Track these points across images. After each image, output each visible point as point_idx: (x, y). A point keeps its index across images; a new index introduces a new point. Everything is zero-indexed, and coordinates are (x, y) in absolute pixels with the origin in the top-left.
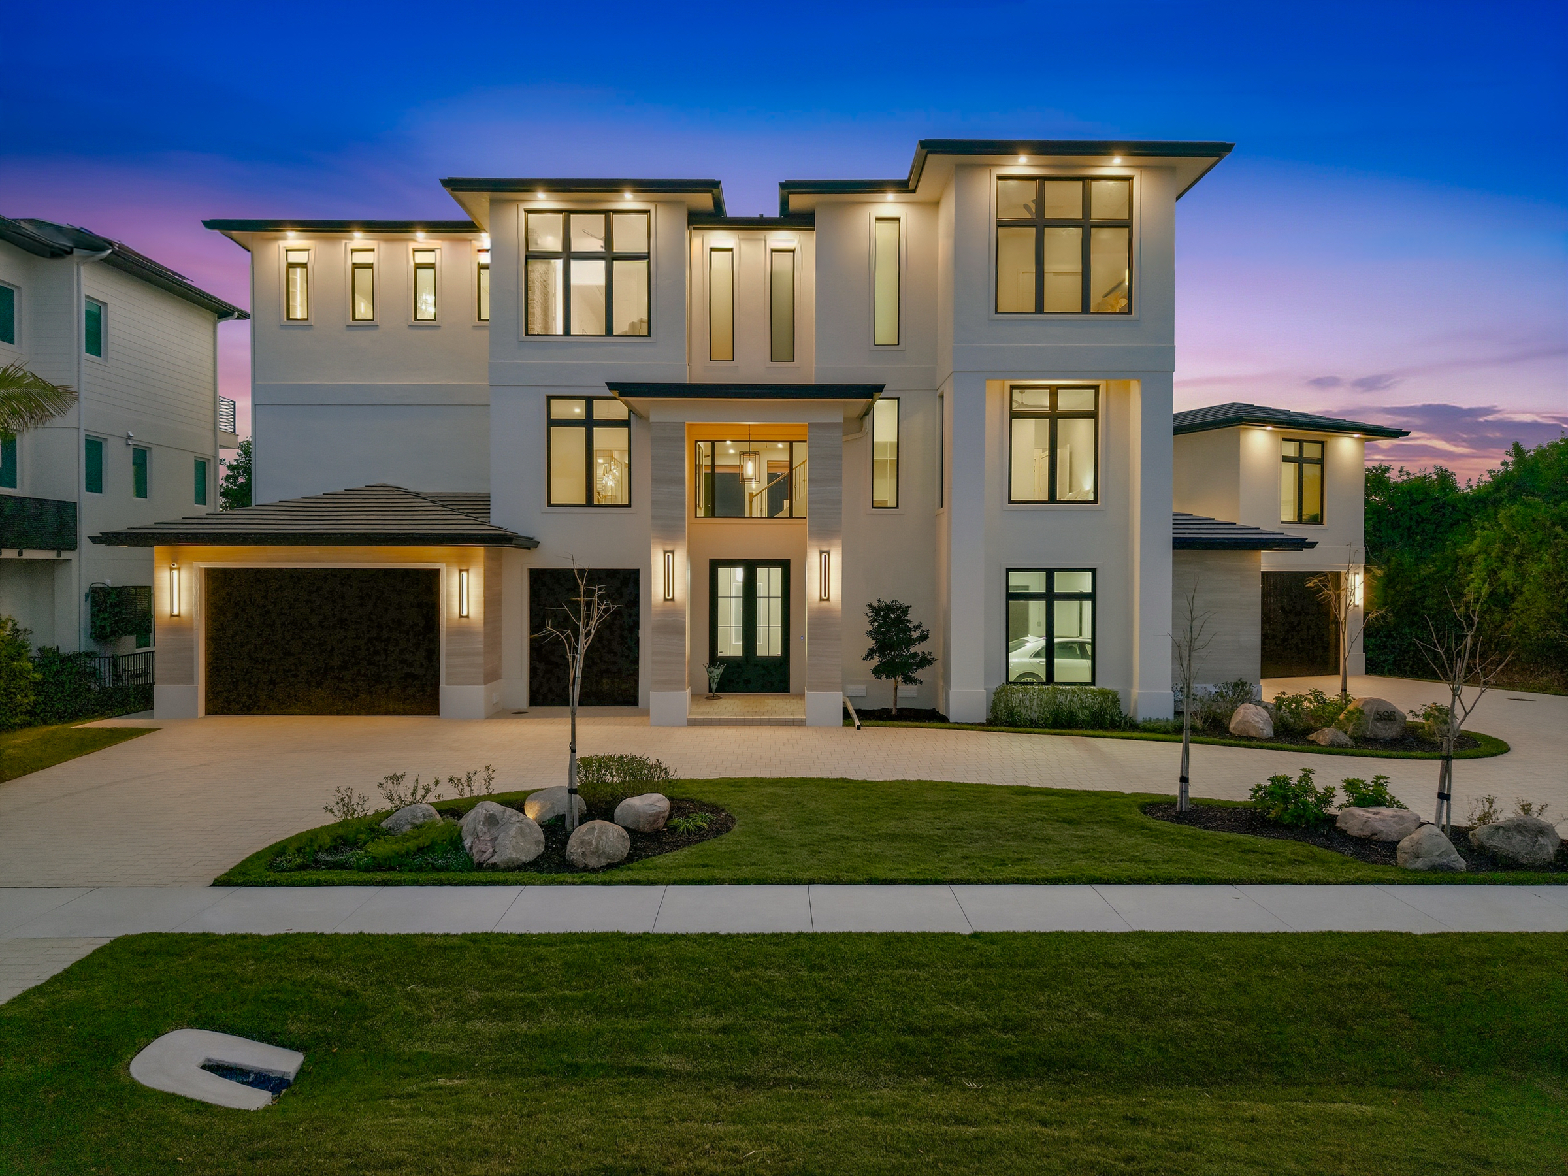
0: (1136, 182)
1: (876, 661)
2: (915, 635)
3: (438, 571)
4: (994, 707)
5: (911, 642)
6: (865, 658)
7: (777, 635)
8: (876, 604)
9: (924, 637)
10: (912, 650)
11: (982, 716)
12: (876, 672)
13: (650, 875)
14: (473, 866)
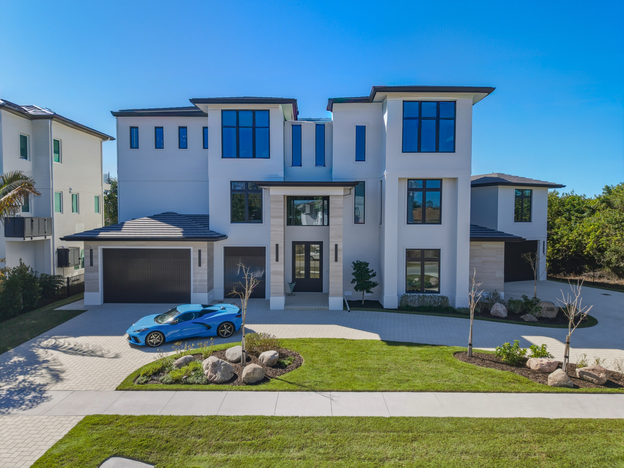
1: (355, 284)
2: (371, 274)
3: (189, 249)
4: (401, 303)
5: (369, 277)
6: (352, 283)
8: (356, 262)
9: (374, 275)
10: (370, 280)
11: (396, 307)
12: (356, 288)
13: (273, 387)
14: (208, 382)
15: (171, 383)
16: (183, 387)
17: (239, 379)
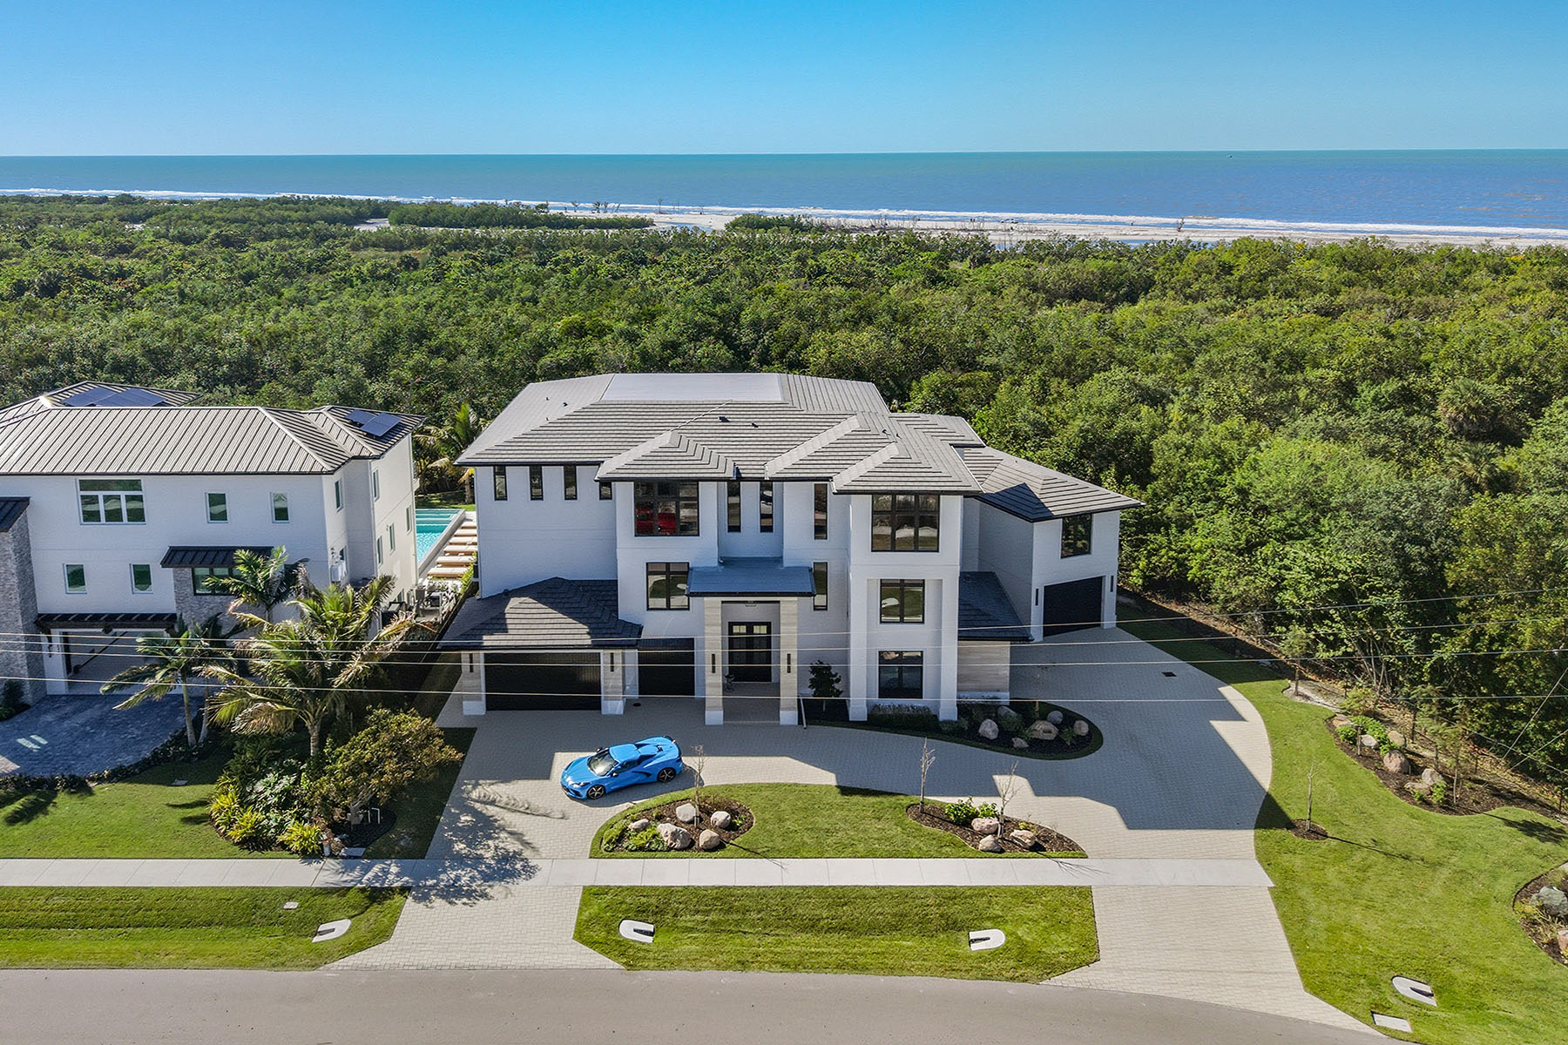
2: (834, 679)
3: (599, 653)
4: (870, 713)
8: (815, 665)
12: (814, 695)
13: (729, 854)
14: (670, 849)
15: (636, 850)
16: (648, 854)
17: (696, 846)
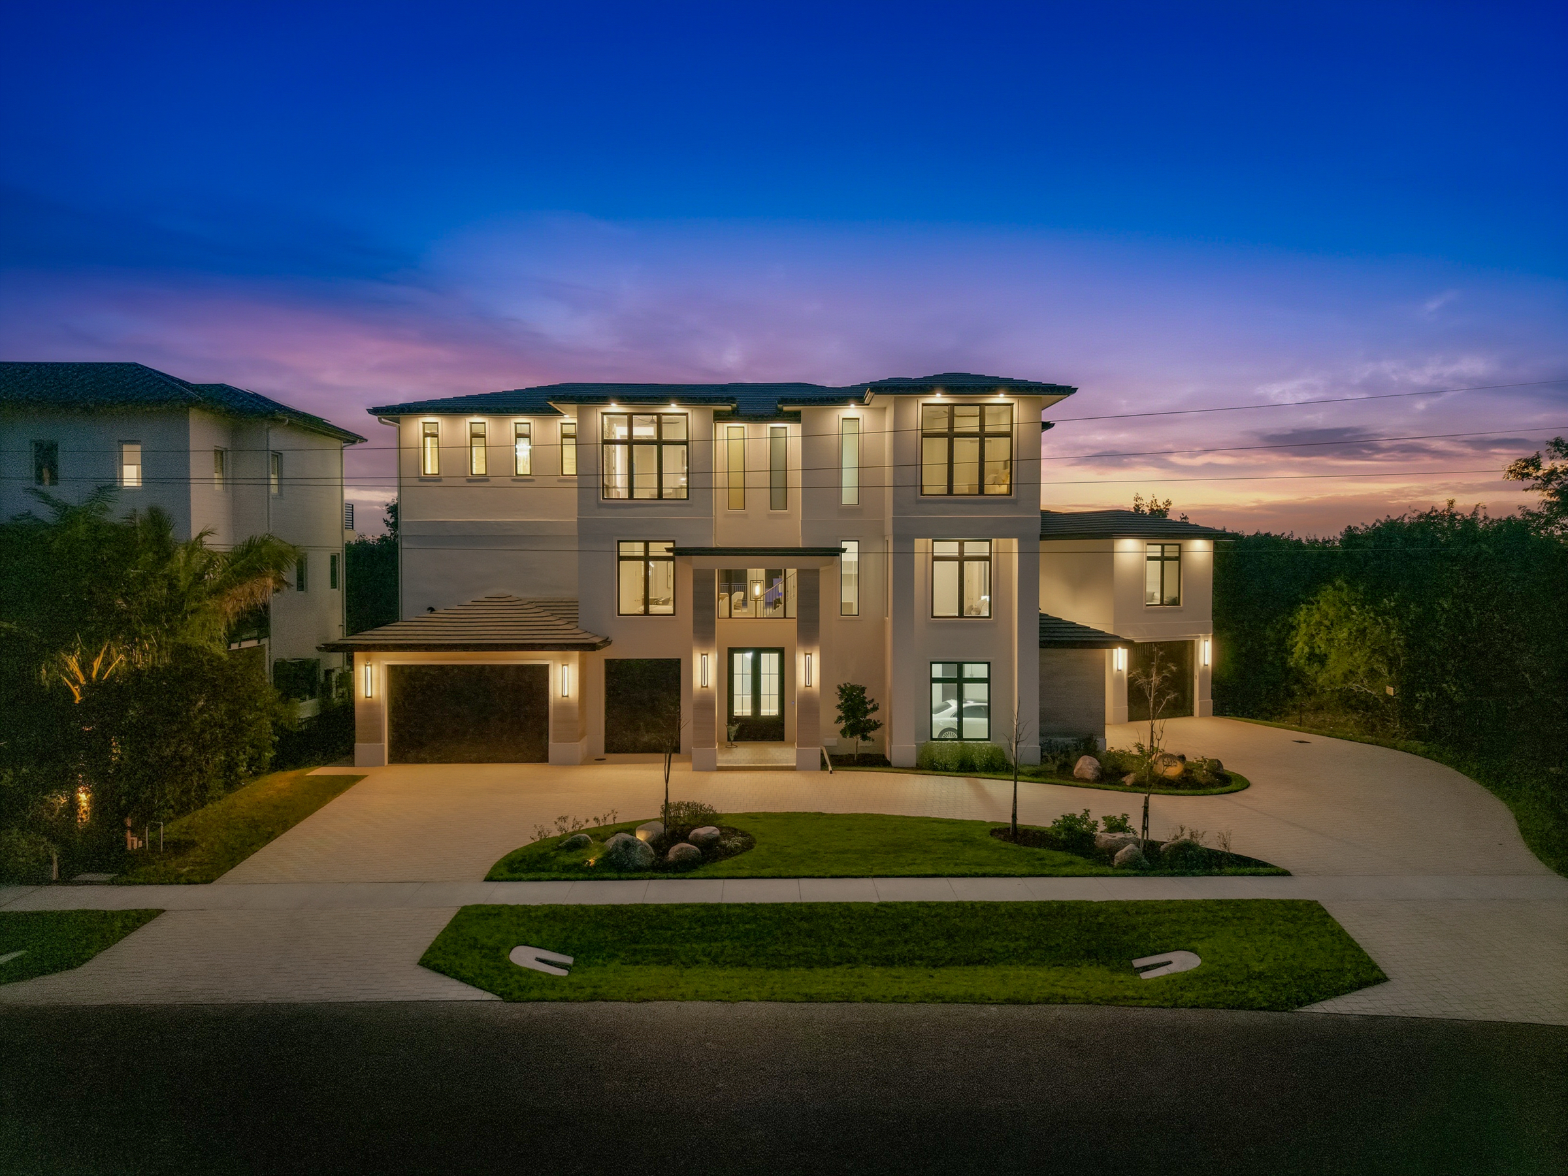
0: (1015, 407)
1: (843, 725)
2: (869, 707)
3: (548, 666)
4: (920, 757)
5: (867, 712)
6: (836, 722)
7: (775, 700)
8: (843, 686)
9: (875, 709)
10: (868, 717)
11: (913, 761)
12: (844, 732)
16: (581, 875)
